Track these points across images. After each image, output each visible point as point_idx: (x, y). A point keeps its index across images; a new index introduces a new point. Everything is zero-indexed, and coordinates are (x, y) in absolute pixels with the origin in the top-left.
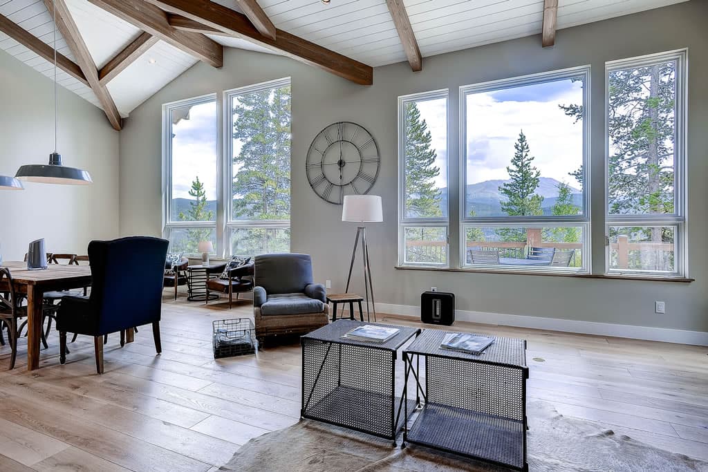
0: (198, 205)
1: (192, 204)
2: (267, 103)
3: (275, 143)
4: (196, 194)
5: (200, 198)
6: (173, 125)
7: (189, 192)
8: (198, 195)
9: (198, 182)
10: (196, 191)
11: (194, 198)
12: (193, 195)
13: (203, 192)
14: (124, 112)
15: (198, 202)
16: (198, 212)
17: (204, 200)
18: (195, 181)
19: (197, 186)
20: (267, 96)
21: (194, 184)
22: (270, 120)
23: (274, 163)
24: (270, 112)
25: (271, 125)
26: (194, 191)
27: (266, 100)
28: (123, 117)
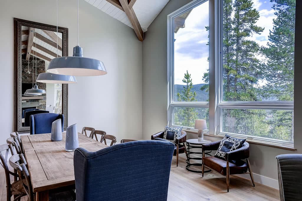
0: (188, 88)
1: (184, 87)
2: (230, 19)
3: (235, 45)
4: (187, 81)
5: (189, 84)
6: (175, 33)
7: (183, 80)
8: (188, 82)
9: (188, 74)
10: (187, 80)
11: (185, 84)
12: (185, 82)
13: (190, 80)
14: (144, 27)
15: (188, 86)
16: (188, 92)
17: (191, 85)
18: (186, 73)
19: (187, 76)
20: (230, 15)
21: (185, 75)
22: (232, 29)
23: (234, 58)
24: (232, 24)
25: (232, 33)
26: (185, 79)
27: (229, 17)
28: (144, 31)
